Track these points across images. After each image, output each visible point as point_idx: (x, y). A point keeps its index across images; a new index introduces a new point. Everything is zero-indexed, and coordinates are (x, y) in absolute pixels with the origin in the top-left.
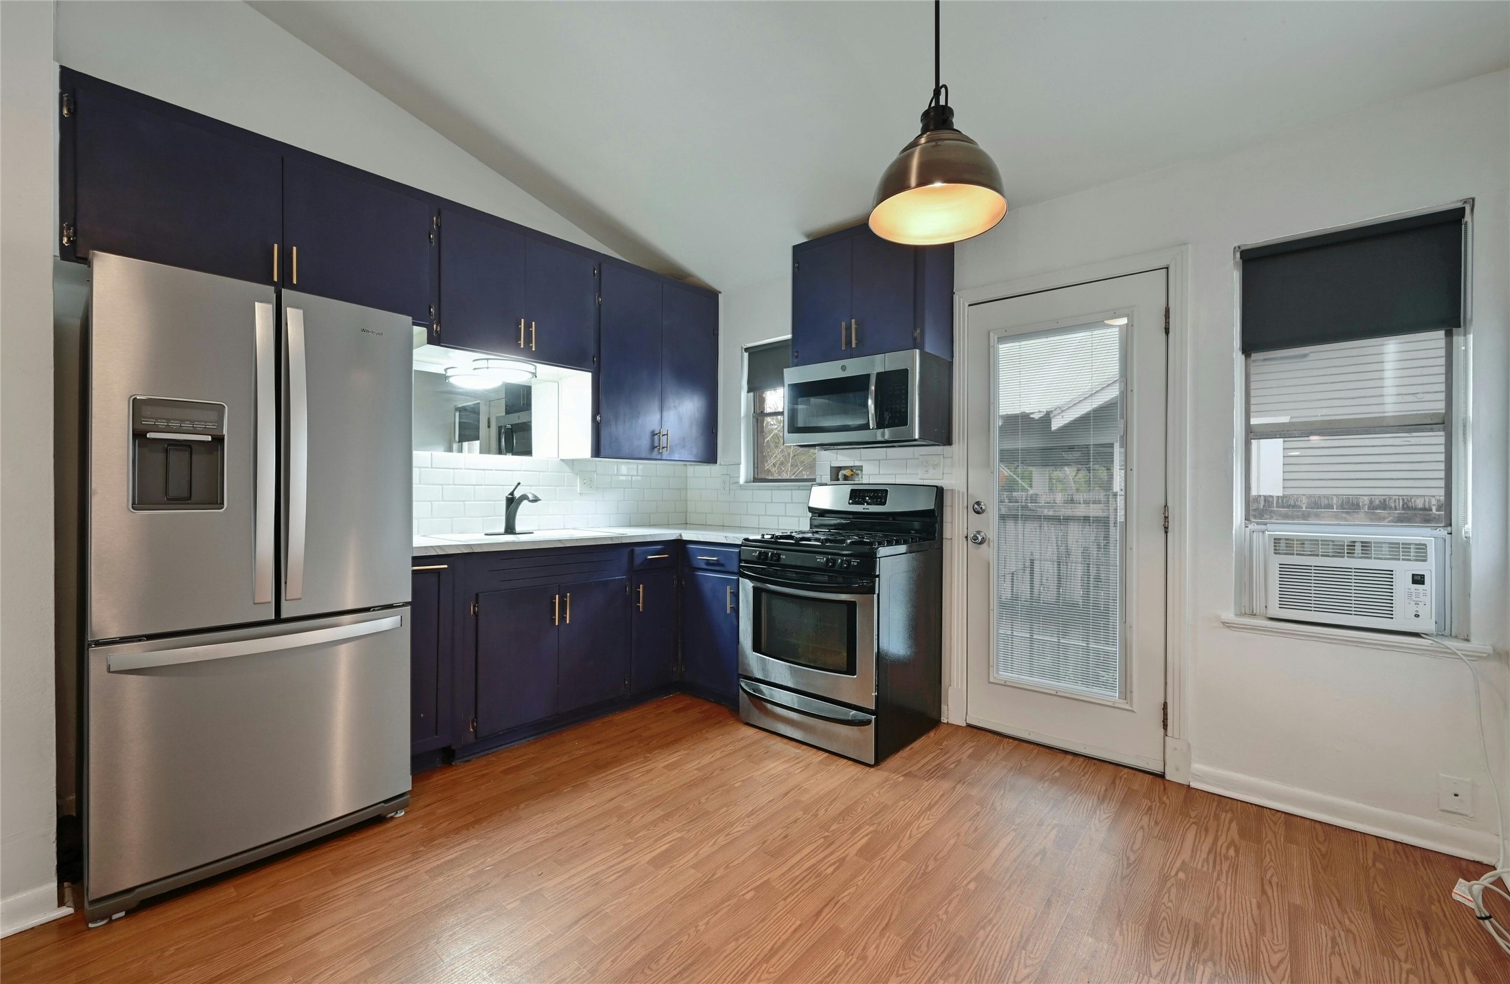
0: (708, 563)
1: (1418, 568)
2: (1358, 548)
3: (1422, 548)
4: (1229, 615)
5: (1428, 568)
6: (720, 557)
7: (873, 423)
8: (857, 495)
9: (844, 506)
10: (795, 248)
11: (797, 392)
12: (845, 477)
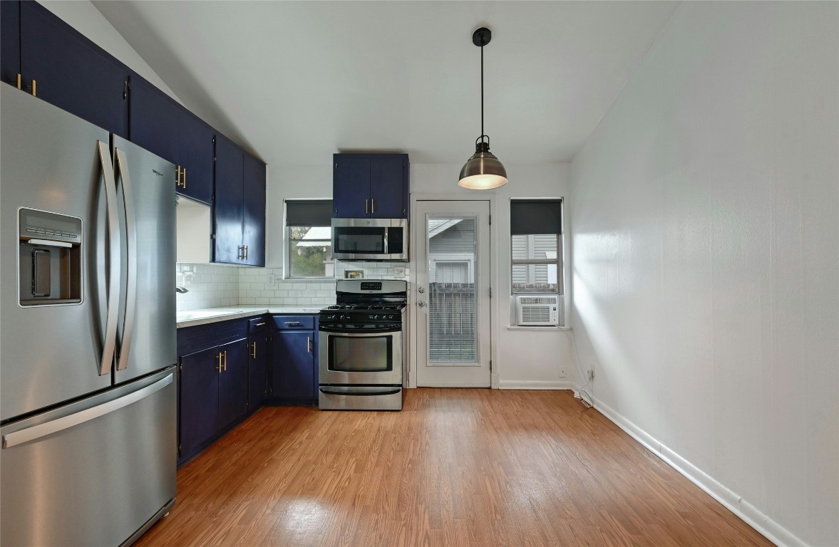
0: (291, 325)
3: (555, 300)
5: (556, 306)
6: (300, 321)
7: (386, 249)
8: (365, 285)
9: (359, 291)
10: (335, 155)
11: (339, 231)
12: (351, 276)
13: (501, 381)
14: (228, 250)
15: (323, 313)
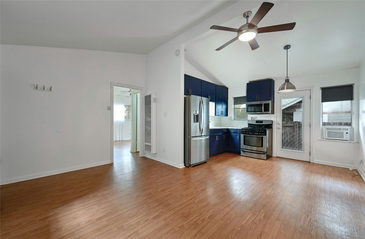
0: (233, 132)
1: (347, 132)
2: (339, 129)
3: (348, 129)
4: (320, 139)
5: (348, 132)
6: (236, 131)
7: (263, 111)
8: (257, 122)
9: (255, 123)
10: (247, 83)
11: (248, 106)
12: (253, 119)
13: (315, 160)
14: (219, 113)
15: (242, 129)
